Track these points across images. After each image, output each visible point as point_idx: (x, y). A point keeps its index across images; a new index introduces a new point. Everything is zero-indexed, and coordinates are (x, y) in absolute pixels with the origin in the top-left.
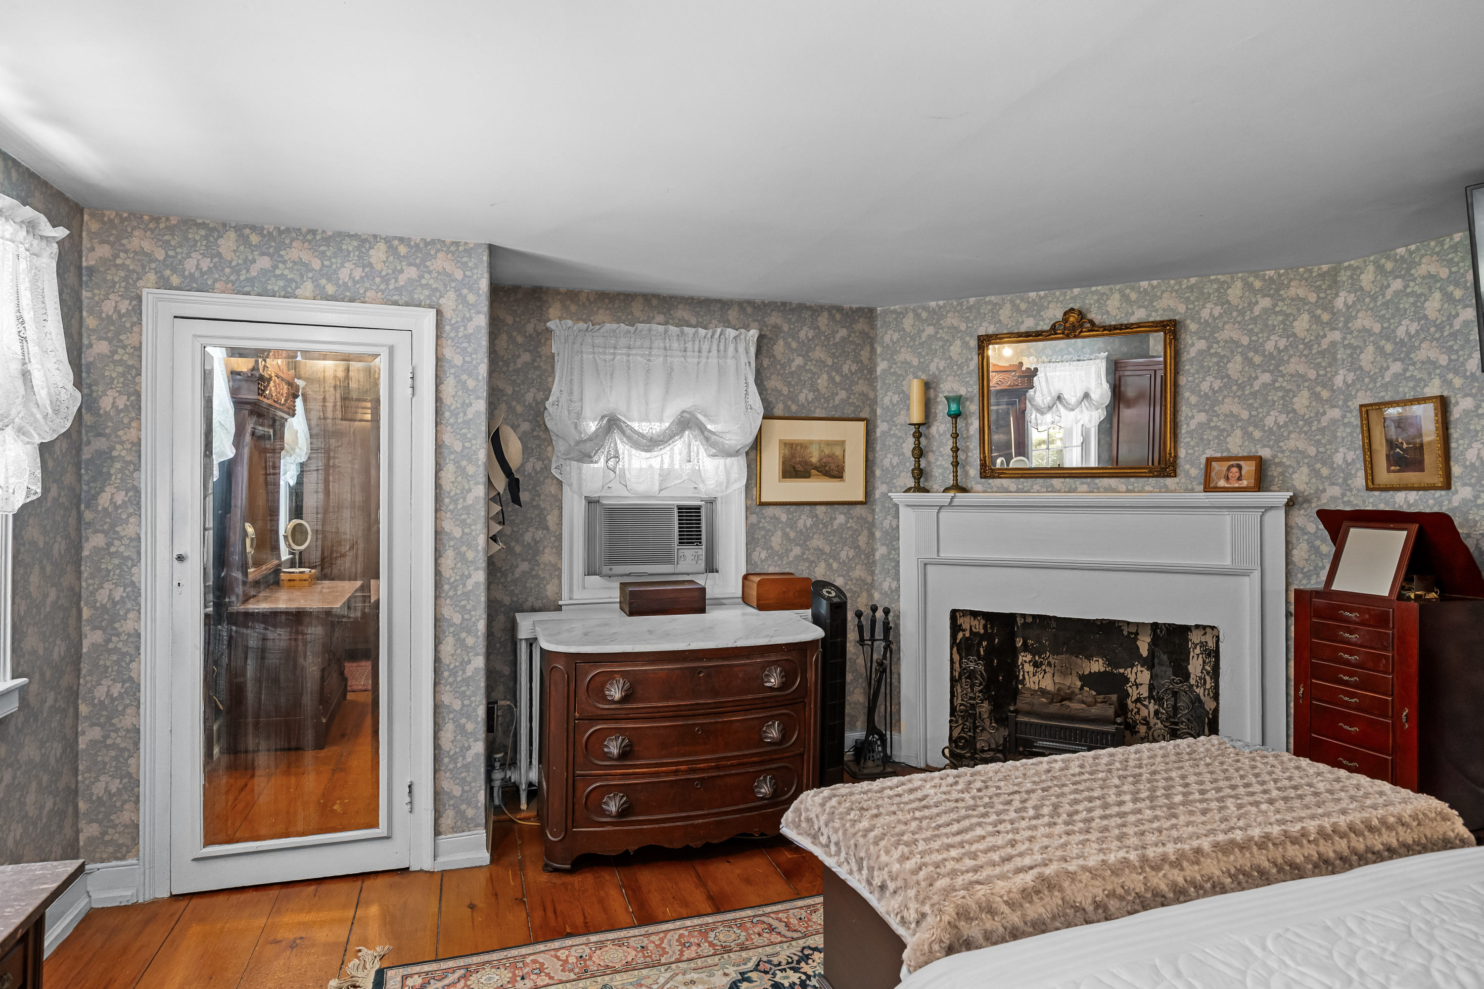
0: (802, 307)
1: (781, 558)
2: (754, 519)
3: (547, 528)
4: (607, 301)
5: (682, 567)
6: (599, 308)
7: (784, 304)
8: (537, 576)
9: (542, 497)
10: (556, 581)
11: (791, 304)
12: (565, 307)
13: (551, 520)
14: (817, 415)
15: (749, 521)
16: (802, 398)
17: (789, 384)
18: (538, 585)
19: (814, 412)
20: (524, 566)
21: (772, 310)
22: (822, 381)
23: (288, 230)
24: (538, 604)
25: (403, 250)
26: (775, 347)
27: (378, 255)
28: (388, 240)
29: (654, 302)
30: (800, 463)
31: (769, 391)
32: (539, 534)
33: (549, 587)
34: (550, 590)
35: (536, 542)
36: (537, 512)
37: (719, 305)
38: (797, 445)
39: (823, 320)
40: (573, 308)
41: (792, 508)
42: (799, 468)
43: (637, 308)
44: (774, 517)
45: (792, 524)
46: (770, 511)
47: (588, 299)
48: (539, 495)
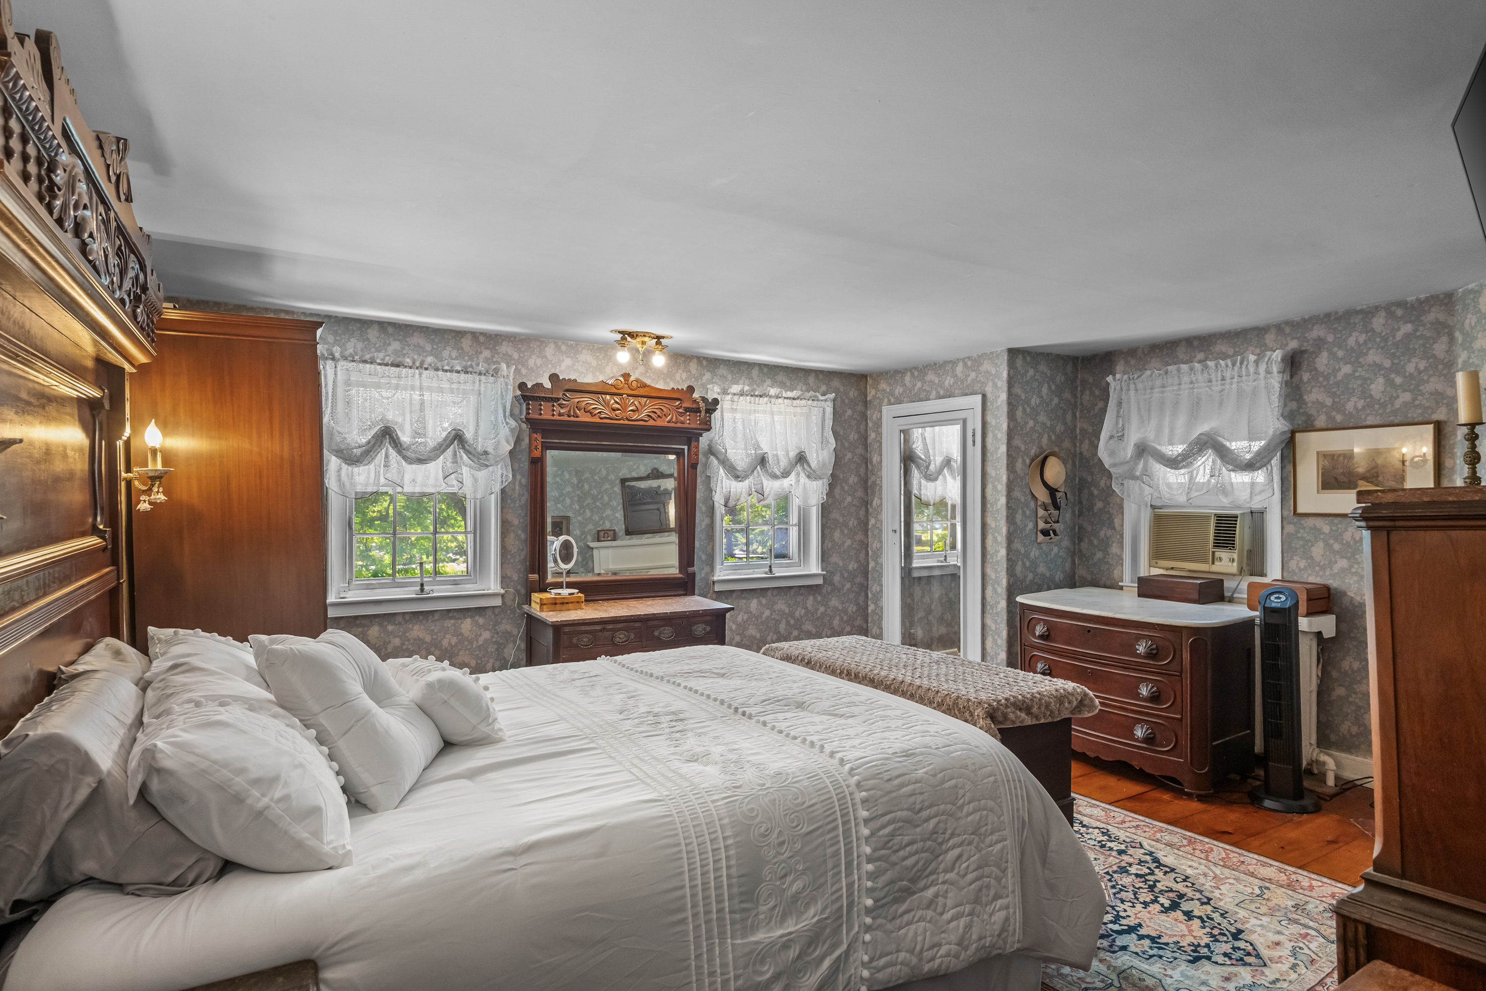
0: (1350, 314)
1: (1323, 568)
2: (1290, 529)
3: (1114, 528)
4: (1157, 351)
5: (1217, 567)
6: (1151, 358)
7: (1328, 315)
8: (1107, 563)
9: (1111, 505)
10: (1119, 567)
11: (1336, 313)
12: (1127, 362)
13: (1117, 522)
14: (1369, 423)
15: (1285, 531)
16: (1350, 406)
17: (1333, 395)
18: (1108, 569)
19: (1365, 420)
20: (1099, 555)
21: (1314, 324)
22: (1377, 387)
23: (927, 366)
24: (1109, 583)
25: (969, 363)
26: (1317, 360)
27: (959, 369)
28: (963, 360)
29: (1196, 343)
30: (1343, 474)
31: (1309, 405)
32: (1109, 533)
33: (1115, 572)
34: (1116, 573)
35: (1107, 538)
36: (1108, 516)
37: (1256, 333)
38: (1340, 455)
39: (1378, 322)
40: (1133, 362)
41: (1336, 520)
42: (1342, 478)
43: (1181, 352)
44: (1315, 528)
45: (1338, 537)
46: (1310, 522)
47: (1143, 353)
48: (1109, 504)
